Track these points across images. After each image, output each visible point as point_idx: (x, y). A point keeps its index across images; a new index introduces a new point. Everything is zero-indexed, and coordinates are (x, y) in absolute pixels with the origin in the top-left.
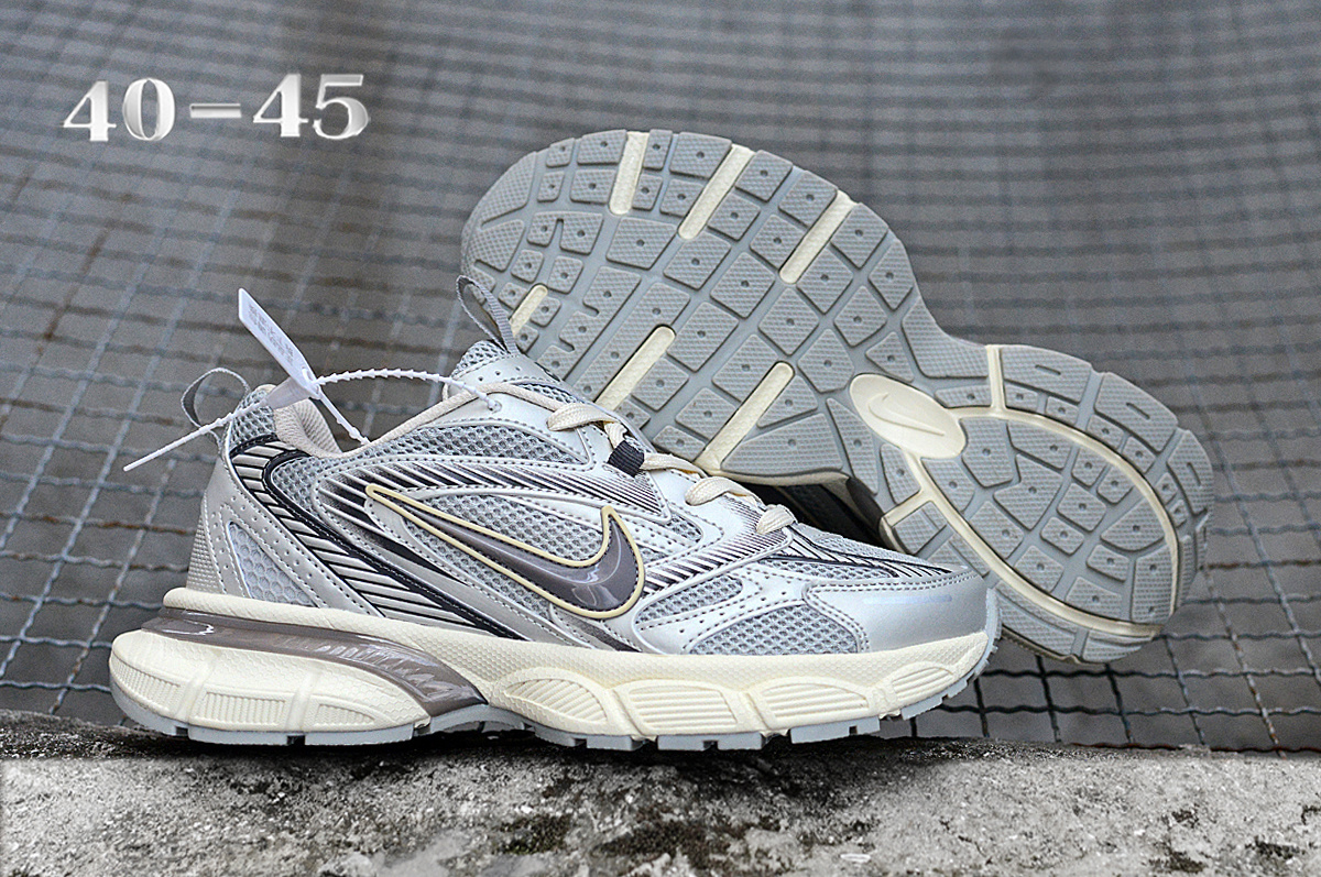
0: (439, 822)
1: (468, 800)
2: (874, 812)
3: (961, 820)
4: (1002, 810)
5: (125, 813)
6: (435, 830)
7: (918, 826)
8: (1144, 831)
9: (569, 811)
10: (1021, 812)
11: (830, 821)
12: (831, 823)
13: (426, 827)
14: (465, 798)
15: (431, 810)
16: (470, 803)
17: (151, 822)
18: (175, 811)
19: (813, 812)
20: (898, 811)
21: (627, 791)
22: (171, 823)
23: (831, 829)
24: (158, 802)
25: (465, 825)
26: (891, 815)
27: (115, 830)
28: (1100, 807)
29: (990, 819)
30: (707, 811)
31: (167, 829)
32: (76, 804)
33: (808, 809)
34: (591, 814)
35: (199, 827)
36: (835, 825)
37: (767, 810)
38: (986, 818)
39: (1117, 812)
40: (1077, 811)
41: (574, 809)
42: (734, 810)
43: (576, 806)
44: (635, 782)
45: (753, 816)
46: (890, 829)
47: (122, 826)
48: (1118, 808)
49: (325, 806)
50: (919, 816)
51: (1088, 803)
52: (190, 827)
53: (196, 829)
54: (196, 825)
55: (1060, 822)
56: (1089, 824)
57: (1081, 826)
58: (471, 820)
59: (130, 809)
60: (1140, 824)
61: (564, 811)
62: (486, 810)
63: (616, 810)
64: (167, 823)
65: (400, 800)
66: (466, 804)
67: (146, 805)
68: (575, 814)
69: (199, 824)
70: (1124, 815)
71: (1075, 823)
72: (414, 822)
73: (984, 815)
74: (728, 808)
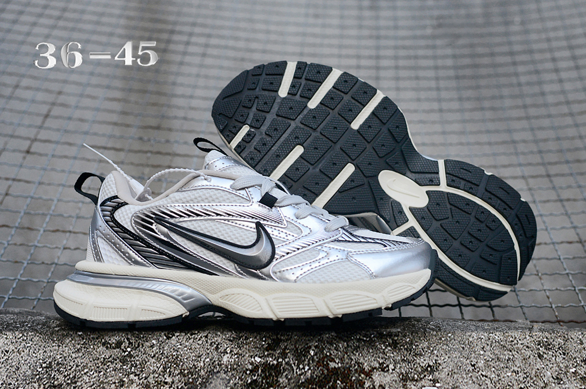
0: (212, 368)
1: (227, 353)
2: (436, 358)
3: (481, 364)
4: (502, 356)
5: (47, 363)
6: (211, 373)
7: (460, 367)
8: (575, 369)
9: (280, 360)
10: (511, 357)
11: (414, 365)
12: (415, 366)
13: (206, 371)
14: (225, 352)
15: (208, 360)
16: (228, 355)
17: (61, 369)
18: (74, 361)
19: (405, 359)
20: (449, 357)
21: (310, 347)
22: (72, 369)
23: (415, 370)
24: (65, 355)
25: (226, 370)
26: (445, 360)
27: (43, 374)
28: (552, 353)
29: (496, 362)
30: (352, 360)
31: (70, 374)
32: (22, 357)
33: (403, 357)
34: (292, 362)
35: (87, 372)
36: (417, 367)
37: (382, 358)
38: (494, 361)
39: (560, 356)
40: (540, 356)
41: (283, 359)
42: (366, 359)
43: (283, 357)
44: (314, 342)
45: (375, 362)
46: (446, 370)
47: (47, 372)
48: (561, 354)
49: (152, 358)
50: (460, 361)
51: (545, 351)
52: (82, 373)
53: (85, 374)
54: (86, 371)
55: (532, 363)
56: (547, 365)
57: (543, 366)
58: (229, 367)
59: (50, 360)
60: (573, 364)
61: (277, 361)
62: (237, 360)
63: (305, 360)
64: (70, 369)
65: (192, 353)
66: (226, 356)
67: (58, 357)
68: (284, 362)
69: (87, 370)
70: (564, 358)
71: (539, 365)
72: (199, 368)
73: (493, 359)
74: (362, 358)
